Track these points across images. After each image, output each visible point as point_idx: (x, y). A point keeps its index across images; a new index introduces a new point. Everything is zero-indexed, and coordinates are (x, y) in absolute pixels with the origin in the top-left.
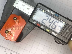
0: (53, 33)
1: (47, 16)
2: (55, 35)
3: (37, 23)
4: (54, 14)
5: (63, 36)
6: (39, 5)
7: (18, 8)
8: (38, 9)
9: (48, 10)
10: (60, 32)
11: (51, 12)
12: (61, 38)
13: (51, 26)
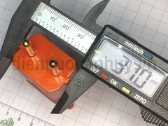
0: (137, 97)
1: (125, 57)
2: (143, 101)
3: (100, 73)
4: (141, 51)
5: (162, 106)
6: (108, 30)
7: (41, 24)
8: (104, 39)
9: (127, 43)
10: (154, 96)
11: (136, 48)
12: (157, 109)
13: (133, 80)
